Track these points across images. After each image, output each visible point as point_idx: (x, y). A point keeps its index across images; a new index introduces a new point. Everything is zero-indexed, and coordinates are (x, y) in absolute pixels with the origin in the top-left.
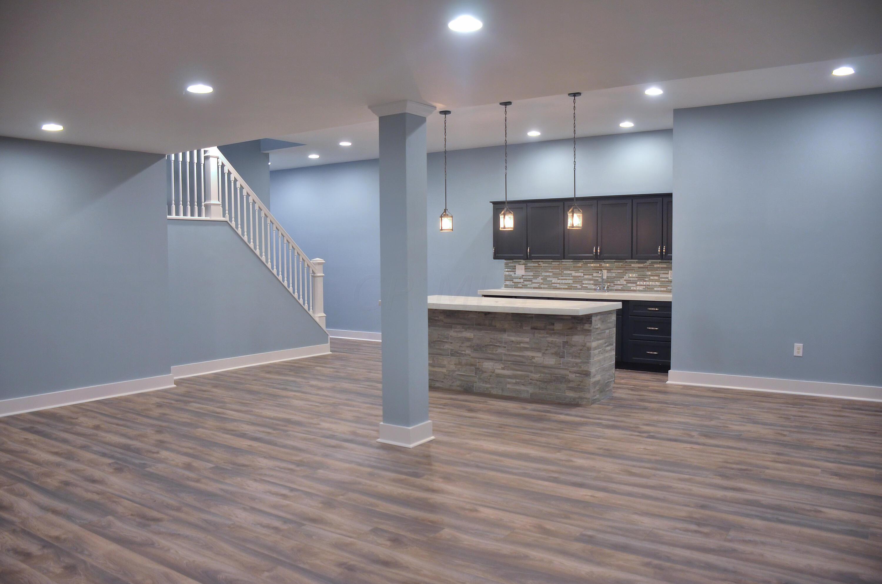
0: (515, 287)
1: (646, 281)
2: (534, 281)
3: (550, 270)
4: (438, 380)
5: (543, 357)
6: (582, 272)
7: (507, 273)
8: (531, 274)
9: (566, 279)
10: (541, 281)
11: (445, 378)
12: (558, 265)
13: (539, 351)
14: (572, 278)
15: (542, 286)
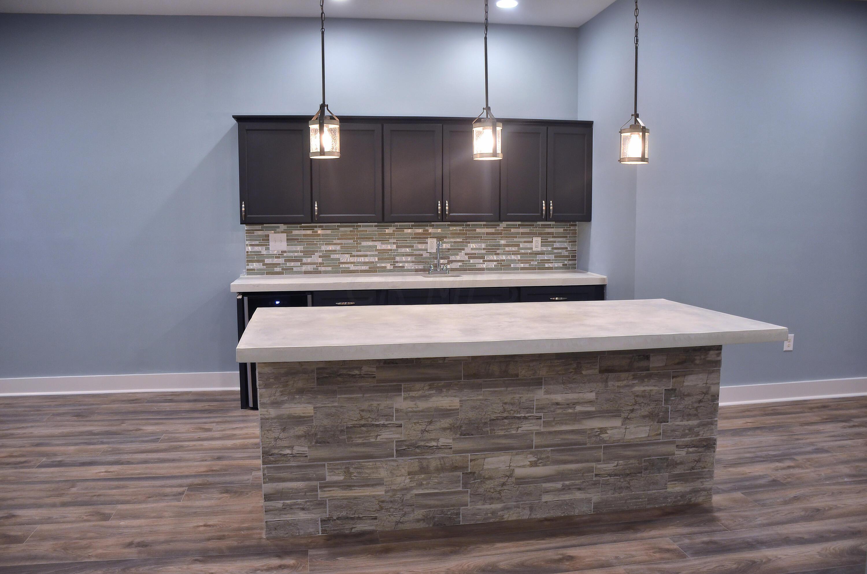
0: (268, 273)
1: (498, 254)
2: (305, 260)
4: (361, 516)
5: (624, 427)
6: (394, 243)
7: (250, 249)
8: (299, 248)
9: (366, 256)
10: (320, 260)
11: (381, 508)
12: (351, 231)
13: (616, 416)
14: (377, 253)
15: (323, 269)
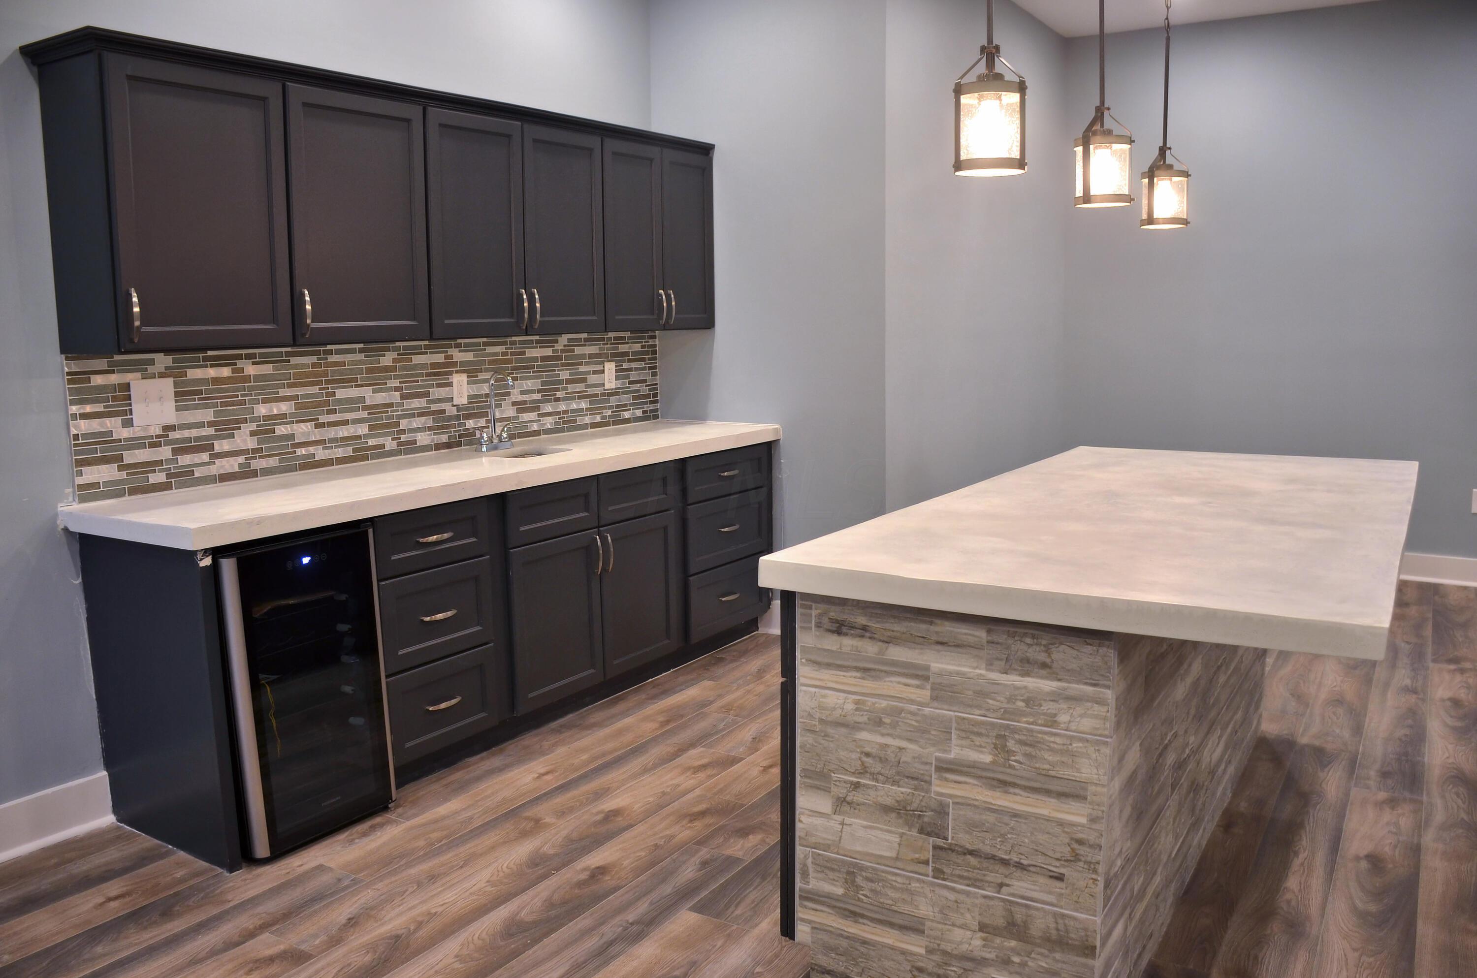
0: (133, 491)
2: (222, 446)
3: (283, 392)
6: (397, 389)
7: (85, 426)
8: (208, 415)
9: (346, 423)
10: (251, 443)
12: (314, 365)
14: (364, 414)
15: (259, 464)
